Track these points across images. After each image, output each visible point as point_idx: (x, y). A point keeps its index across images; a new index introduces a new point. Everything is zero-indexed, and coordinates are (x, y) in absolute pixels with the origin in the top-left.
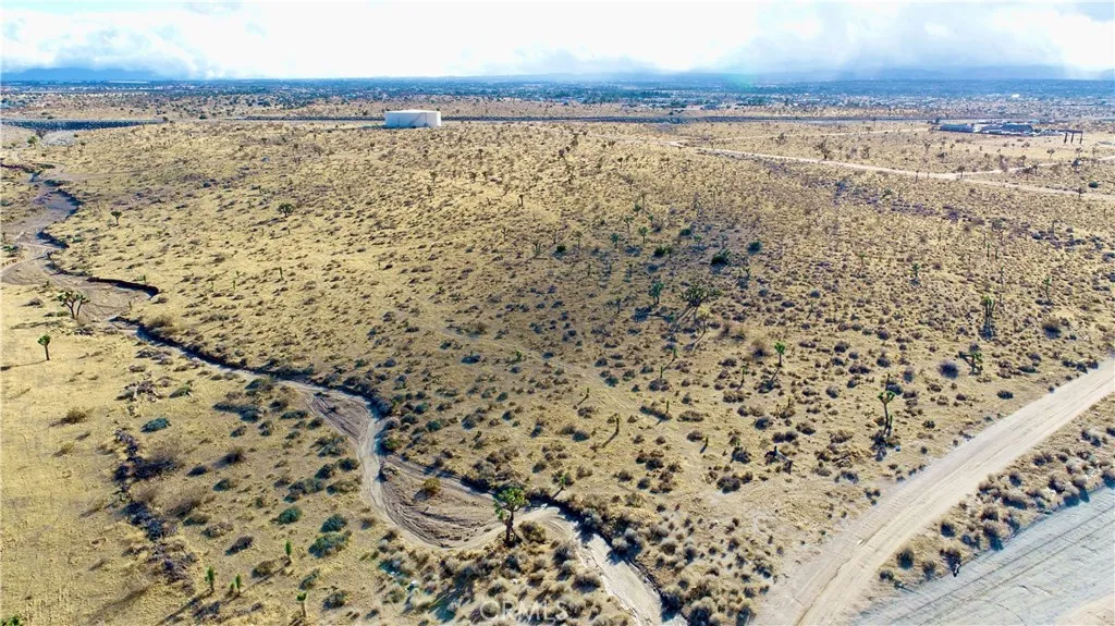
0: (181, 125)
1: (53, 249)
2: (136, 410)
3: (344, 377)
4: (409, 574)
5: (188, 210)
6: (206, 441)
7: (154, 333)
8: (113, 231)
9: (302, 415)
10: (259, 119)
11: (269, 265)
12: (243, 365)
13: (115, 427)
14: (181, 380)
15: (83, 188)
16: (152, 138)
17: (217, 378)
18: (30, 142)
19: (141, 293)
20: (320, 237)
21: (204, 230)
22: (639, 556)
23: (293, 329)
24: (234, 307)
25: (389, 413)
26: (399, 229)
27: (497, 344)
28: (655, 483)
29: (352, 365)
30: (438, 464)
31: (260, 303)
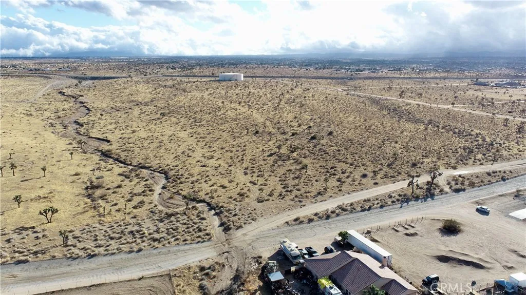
0: (135, 79)
1: (79, 127)
2: (95, 174)
3: (160, 169)
4: (156, 214)
5: (128, 114)
6: (113, 182)
7: (106, 155)
8: (100, 121)
9: (143, 178)
10: (168, 76)
11: (150, 134)
12: (130, 164)
13: (88, 177)
14: (110, 167)
15: (92, 105)
16: (122, 85)
17: (121, 167)
18: (76, 85)
19: (104, 142)
20: (173, 125)
21: (132, 121)
22: (221, 215)
23: (150, 155)
24: (134, 147)
25: (170, 179)
26: (202, 123)
27: (215, 162)
28: (238, 200)
29: (164, 166)
30: (178, 192)
31: (143, 147)
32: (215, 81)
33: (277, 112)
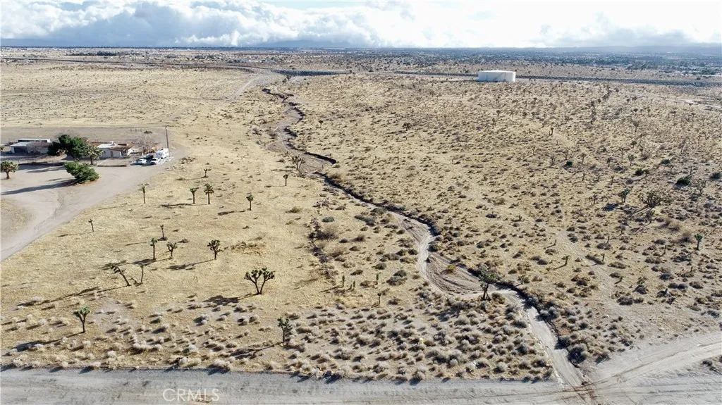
0: (359, 75)
1: (291, 137)
2: (321, 212)
3: (420, 214)
4: (430, 300)
5: (355, 123)
6: (349, 230)
7: (332, 182)
8: (318, 130)
9: (395, 227)
10: (402, 73)
11: (393, 155)
12: (371, 201)
13: (311, 218)
14: (342, 203)
15: (306, 107)
16: (343, 82)
17: (358, 205)
18: (283, 82)
19: (328, 162)
20: (423, 143)
21: (362, 134)
22: (554, 321)
23: (399, 188)
24: (371, 174)
25: (439, 234)
26: (469, 143)
27: (510, 211)
28: (578, 292)
29: (425, 209)
30: (458, 260)
31: (384, 174)
32: (472, 81)
33: (593, 131)
